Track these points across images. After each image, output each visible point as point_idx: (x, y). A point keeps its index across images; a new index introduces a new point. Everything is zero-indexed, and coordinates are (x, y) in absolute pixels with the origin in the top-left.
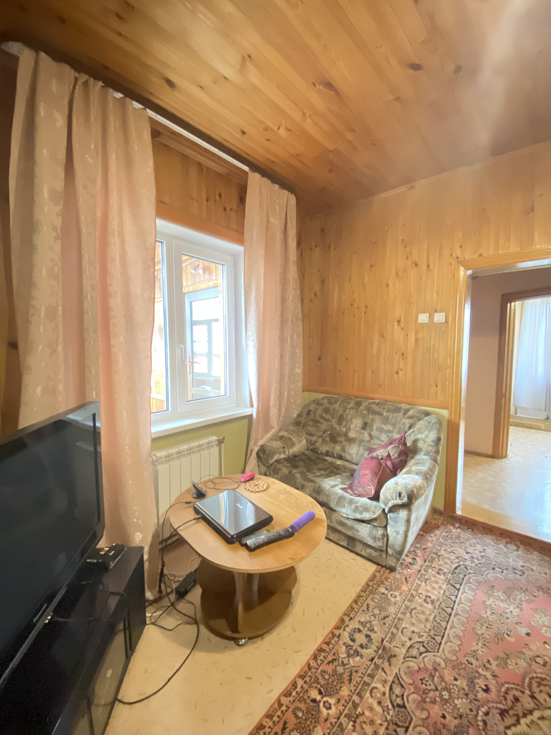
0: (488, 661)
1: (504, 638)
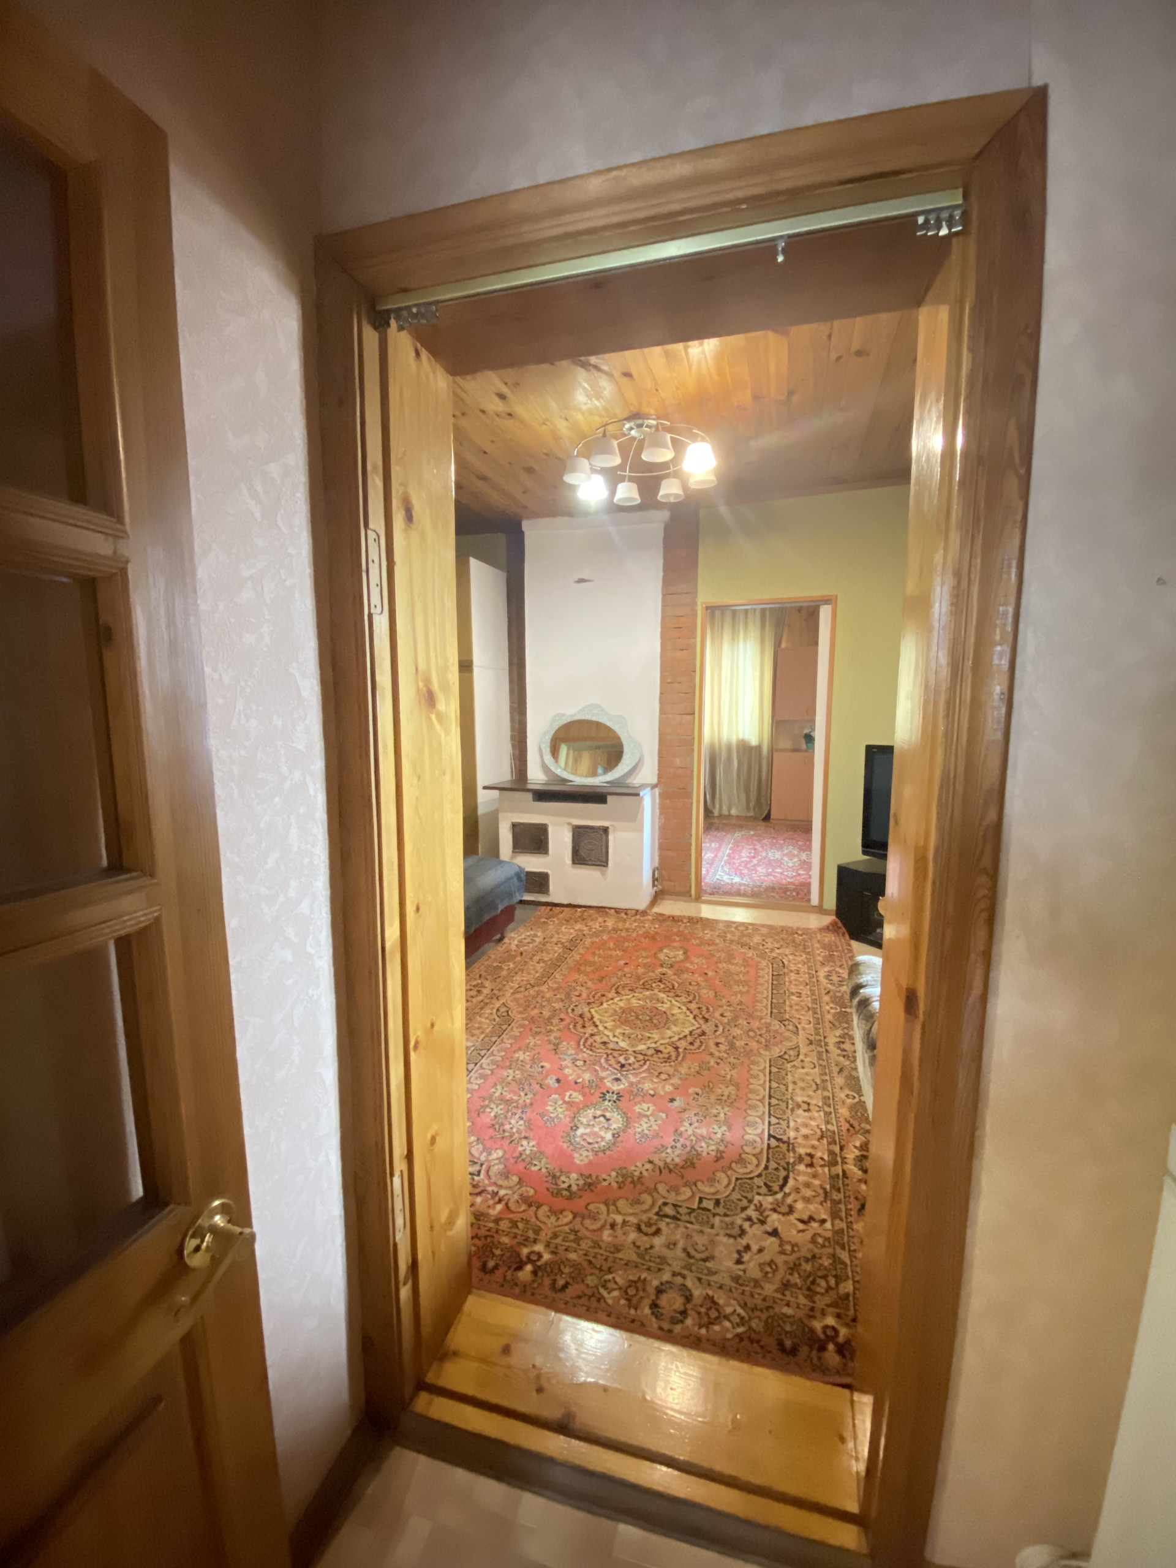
0: (718, 1064)
1: (702, 1089)
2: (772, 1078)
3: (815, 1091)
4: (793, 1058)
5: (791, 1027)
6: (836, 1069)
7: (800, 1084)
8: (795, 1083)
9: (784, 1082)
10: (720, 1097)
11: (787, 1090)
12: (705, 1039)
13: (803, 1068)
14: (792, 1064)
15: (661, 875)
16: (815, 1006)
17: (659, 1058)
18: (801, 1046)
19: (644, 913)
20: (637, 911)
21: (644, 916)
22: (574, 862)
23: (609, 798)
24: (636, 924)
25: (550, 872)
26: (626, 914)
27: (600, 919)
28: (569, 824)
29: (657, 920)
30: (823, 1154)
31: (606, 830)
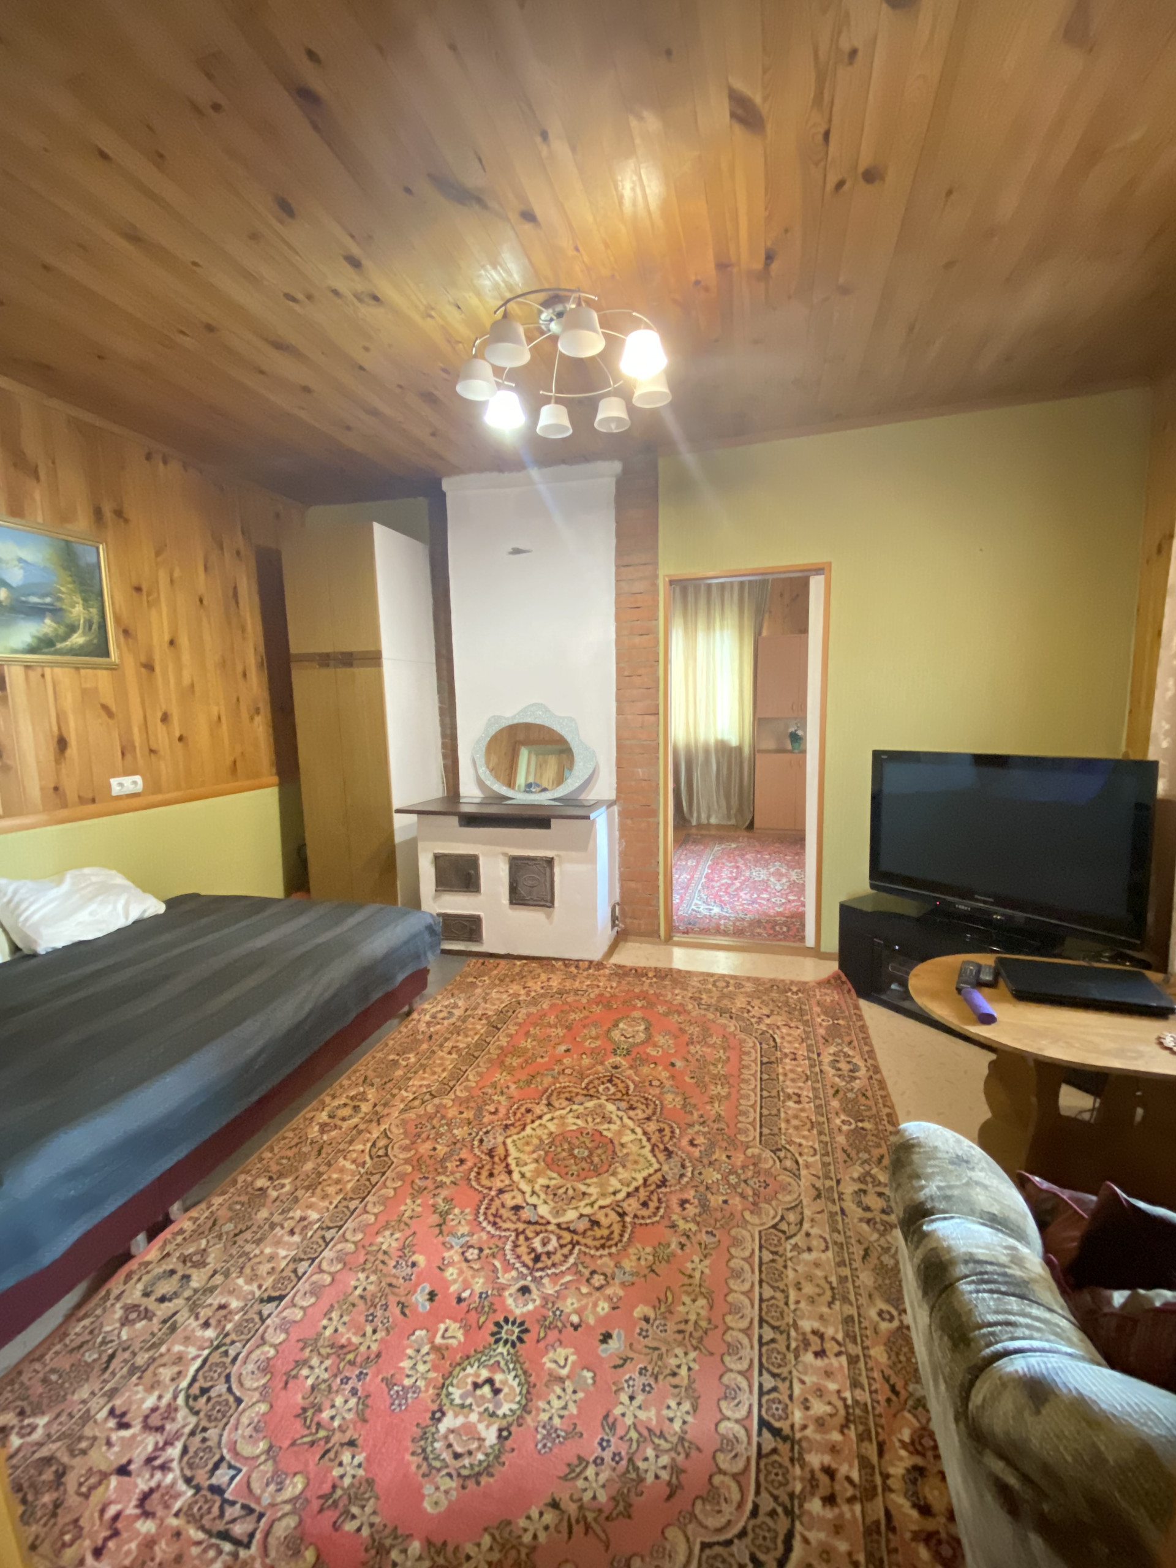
0: (682, 1247)
1: (654, 1307)
2: (763, 1276)
3: (830, 1304)
4: (793, 1229)
5: (788, 1163)
6: (858, 1251)
7: (809, 1289)
8: (798, 1287)
9: (782, 1286)
10: (682, 1327)
11: (787, 1304)
12: (665, 1194)
13: (809, 1250)
14: (793, 1241)
15: (622, 911)
16: (821, 1119)
17: (595, 1239)
18: (805, 1203)
19: (600, 965)
20: (591, 962)
21: (599, 970)
22: (511, 903)
23: (553, 822)
24: (588, 983)
25: (482, 914)
26: (577, 967)
27: (544, 977)
28: (505, 854)
29: (616, 974)
30: (851, 1466)
31: (550, 862)
